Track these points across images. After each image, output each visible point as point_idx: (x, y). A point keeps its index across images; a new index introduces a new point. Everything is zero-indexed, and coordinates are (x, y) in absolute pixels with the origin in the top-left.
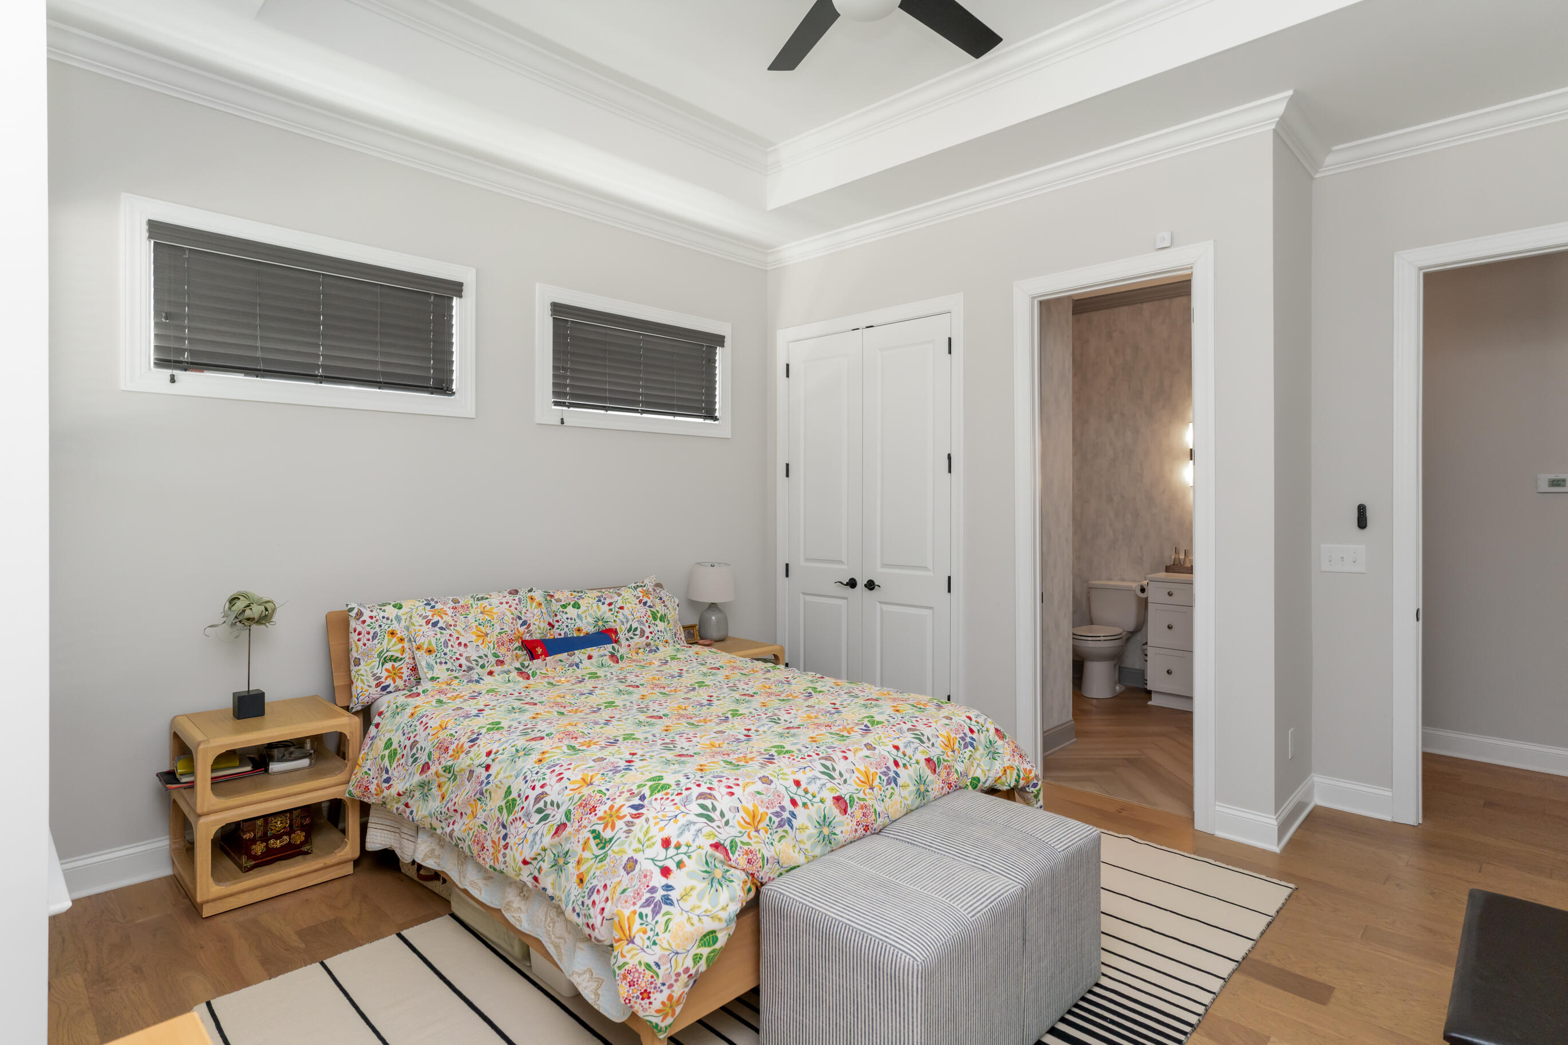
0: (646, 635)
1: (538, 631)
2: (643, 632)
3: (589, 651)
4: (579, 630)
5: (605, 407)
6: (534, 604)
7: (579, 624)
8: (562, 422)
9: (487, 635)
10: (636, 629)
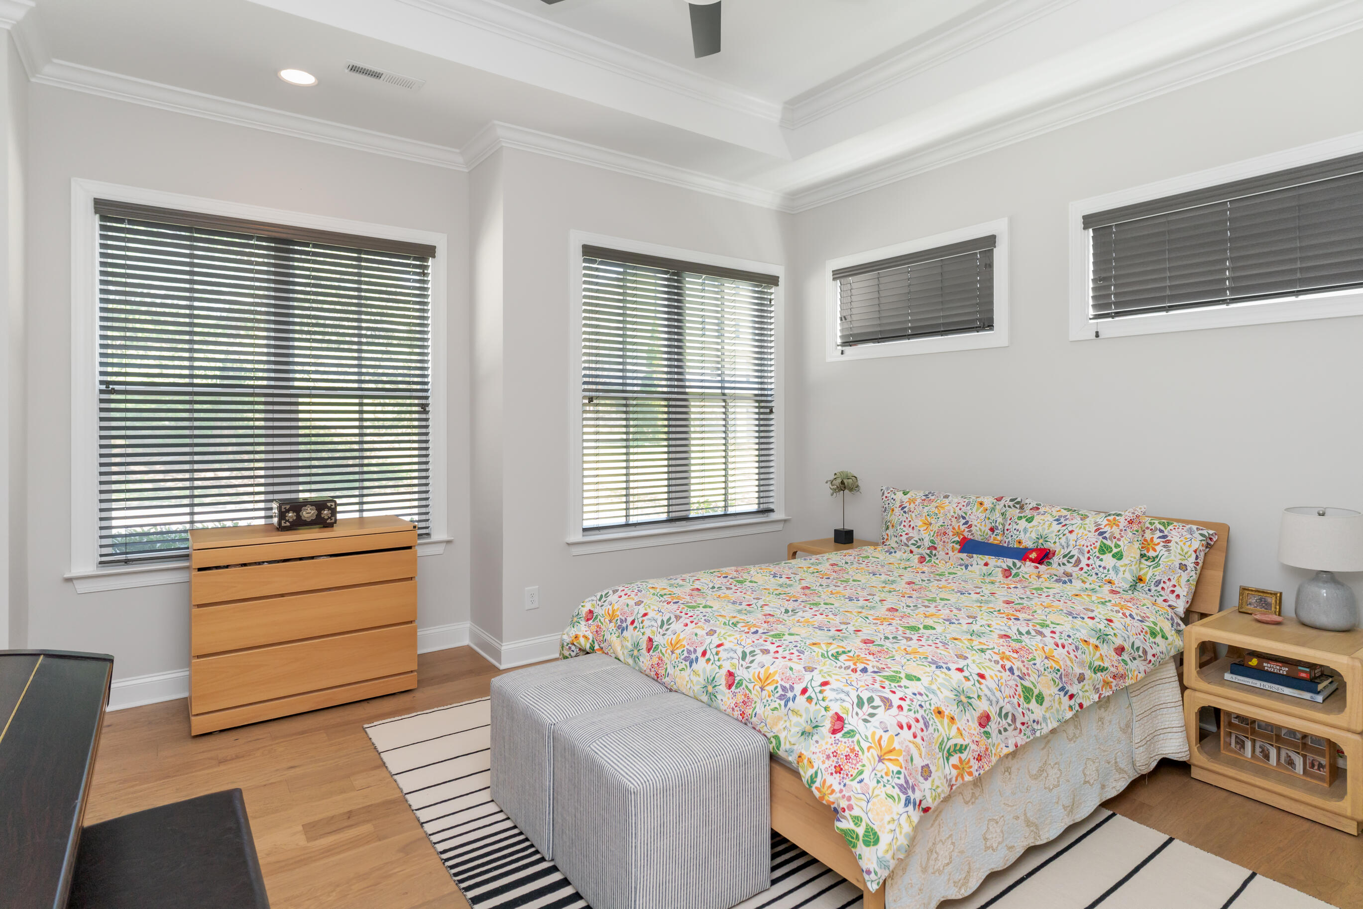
0: (1080, 566)
1: (979, 531)
2: (1078, 561)
3: (987, 558)
4: (1020, 542)
5: (1165, 307)
6: (982, 509)
7: (1022, 536)
8: (1097, 335)
9: (931, 524)
10: (1073, 556)
